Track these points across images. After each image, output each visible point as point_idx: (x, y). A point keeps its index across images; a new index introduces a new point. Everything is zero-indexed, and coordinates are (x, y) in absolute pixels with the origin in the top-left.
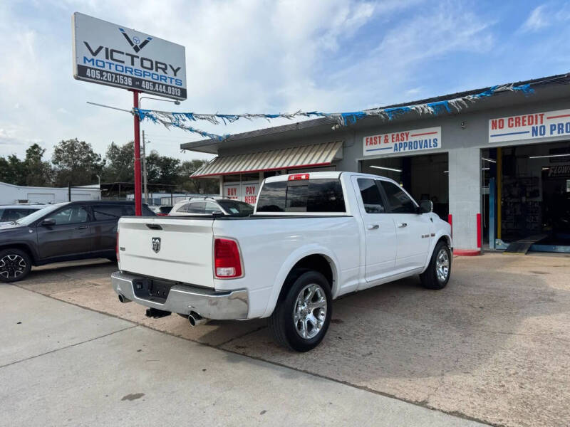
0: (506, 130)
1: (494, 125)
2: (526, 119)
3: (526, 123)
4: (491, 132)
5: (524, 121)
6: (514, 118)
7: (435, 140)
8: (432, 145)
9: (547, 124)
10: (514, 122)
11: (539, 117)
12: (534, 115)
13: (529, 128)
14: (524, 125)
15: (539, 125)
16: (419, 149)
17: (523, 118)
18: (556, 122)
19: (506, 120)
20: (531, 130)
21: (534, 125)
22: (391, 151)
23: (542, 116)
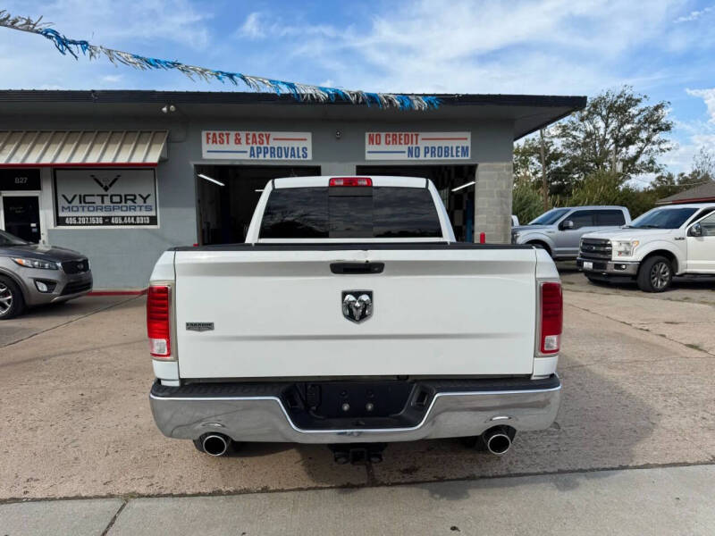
0: (383, 147)
1: (371, 140)
2: (402, 137)
3: (402, 142)
4: (369, 147)
5: (400, 139)
6: (391, 134)
7: (304, 149)
8: (301, 155)
9: (422, 145)
10: (391, 139)
11: (414, 137)
12: (410, 134)
13: (404, 148)
14: (400, 143)
15: (414, 146)
16: (284, 158)
17: (400, 135)
18: (430, 144)
19: (383, 135)
20: (407, 151)
21: (409, 145)
22: (246, 156)
23: (417, 135)
